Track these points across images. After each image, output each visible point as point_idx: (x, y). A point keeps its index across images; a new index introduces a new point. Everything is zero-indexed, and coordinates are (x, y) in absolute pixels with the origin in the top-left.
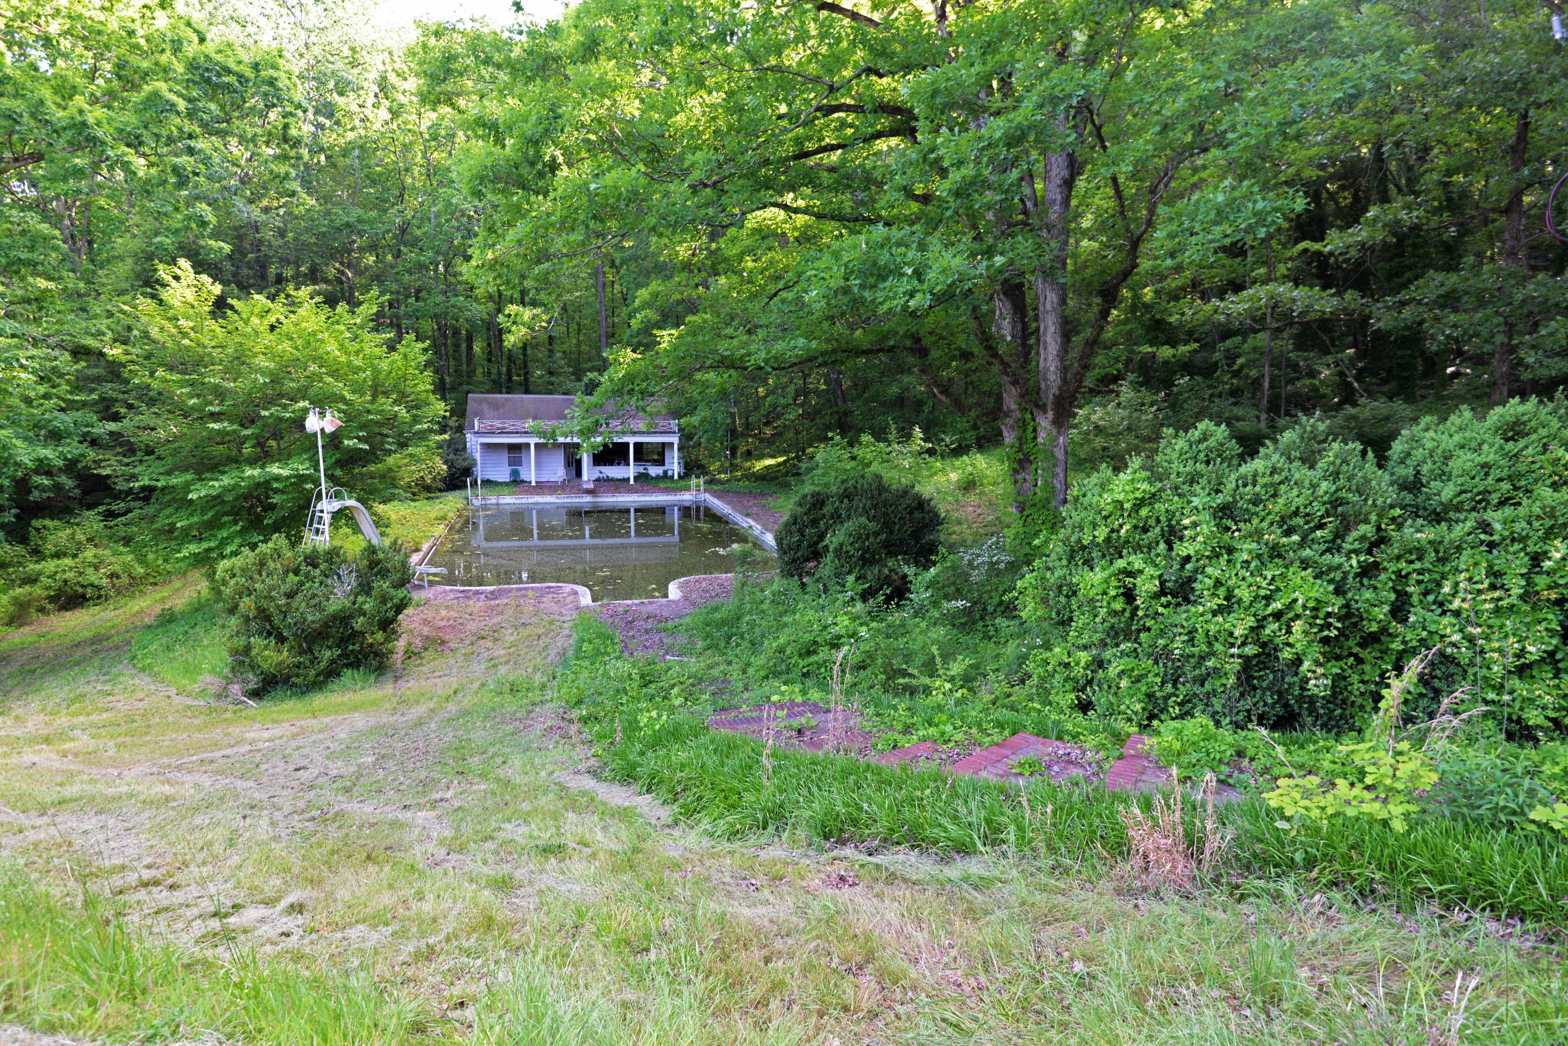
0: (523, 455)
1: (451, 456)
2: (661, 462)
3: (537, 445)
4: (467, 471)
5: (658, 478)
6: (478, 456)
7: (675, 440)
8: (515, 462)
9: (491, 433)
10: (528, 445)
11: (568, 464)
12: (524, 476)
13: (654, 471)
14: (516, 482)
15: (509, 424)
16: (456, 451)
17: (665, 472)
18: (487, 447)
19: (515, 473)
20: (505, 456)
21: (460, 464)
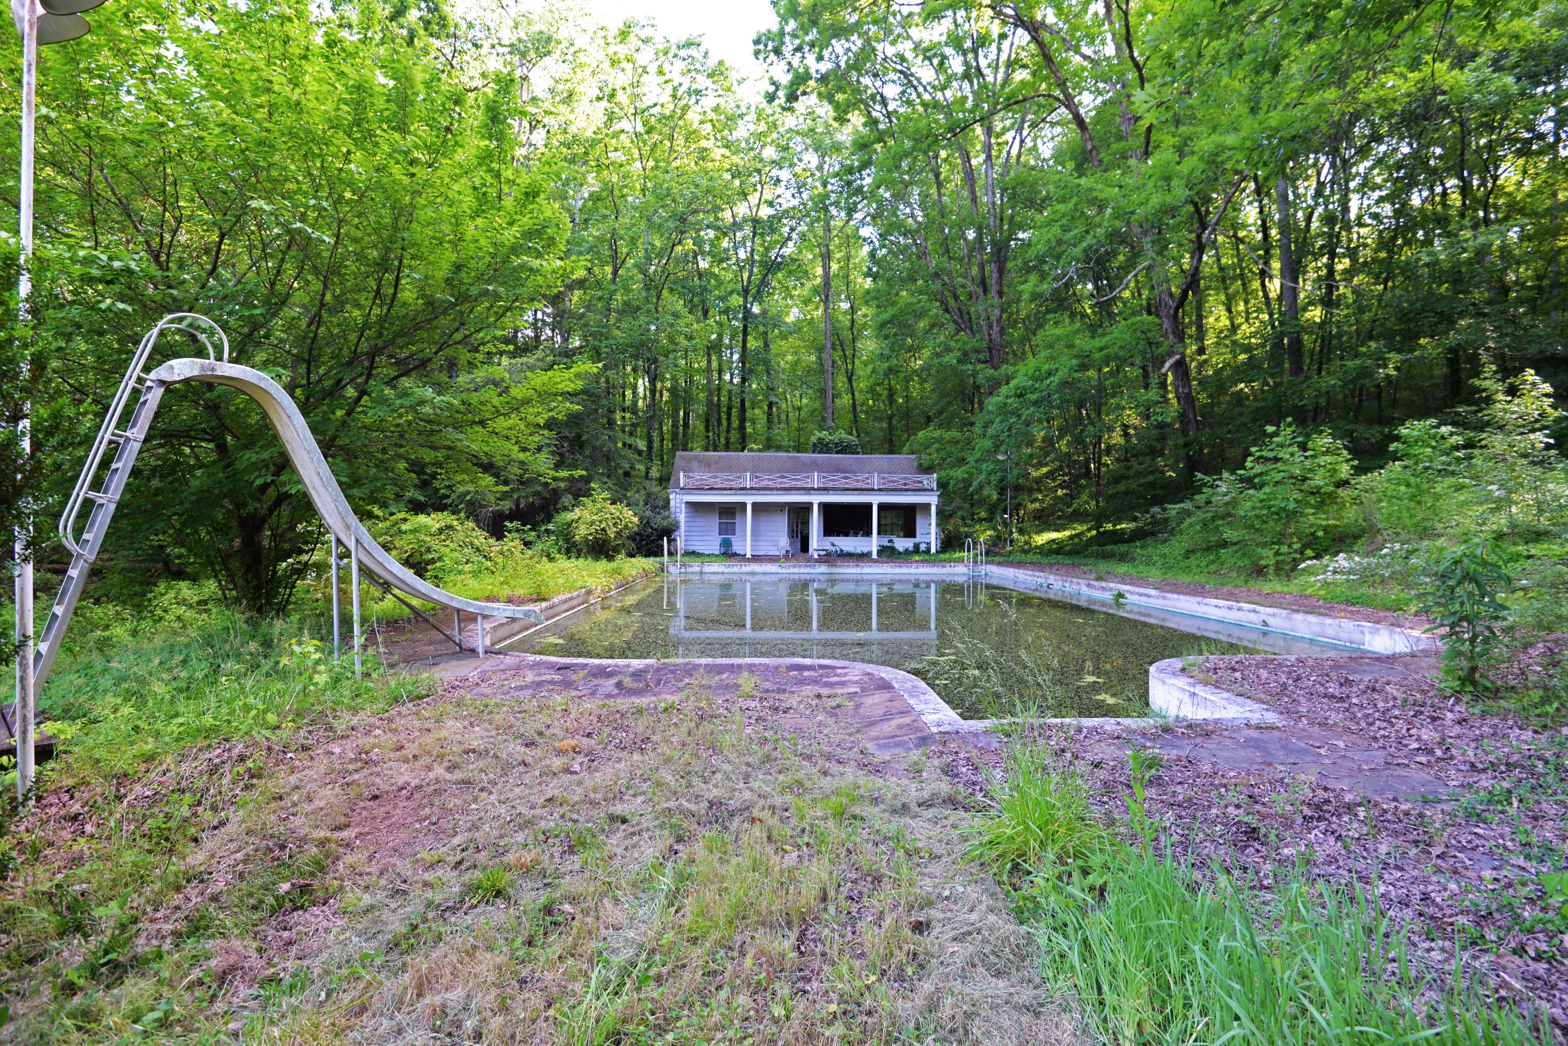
0: (738, 521)
1: (648, 513)
2: (910, 532)
3: (754, 505)
4: (668, 532)
5: (907, 552)
6: (682, 518)
7: (933, 500)
8: (727, 529)
9: (699, 489)
10: (743, 505)
11: (792, 534)
12: (736, 548)
13: (902, 544)
14: (728, 554)
15: (721, 479)
16: (654, 508)
17: (917, 546)
18: (696, 508)
19: (726, 544)
20: (714, 522)
21: (658, 522)
